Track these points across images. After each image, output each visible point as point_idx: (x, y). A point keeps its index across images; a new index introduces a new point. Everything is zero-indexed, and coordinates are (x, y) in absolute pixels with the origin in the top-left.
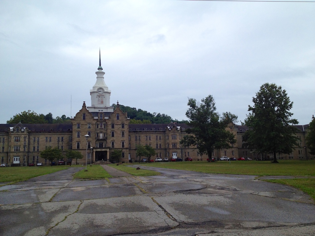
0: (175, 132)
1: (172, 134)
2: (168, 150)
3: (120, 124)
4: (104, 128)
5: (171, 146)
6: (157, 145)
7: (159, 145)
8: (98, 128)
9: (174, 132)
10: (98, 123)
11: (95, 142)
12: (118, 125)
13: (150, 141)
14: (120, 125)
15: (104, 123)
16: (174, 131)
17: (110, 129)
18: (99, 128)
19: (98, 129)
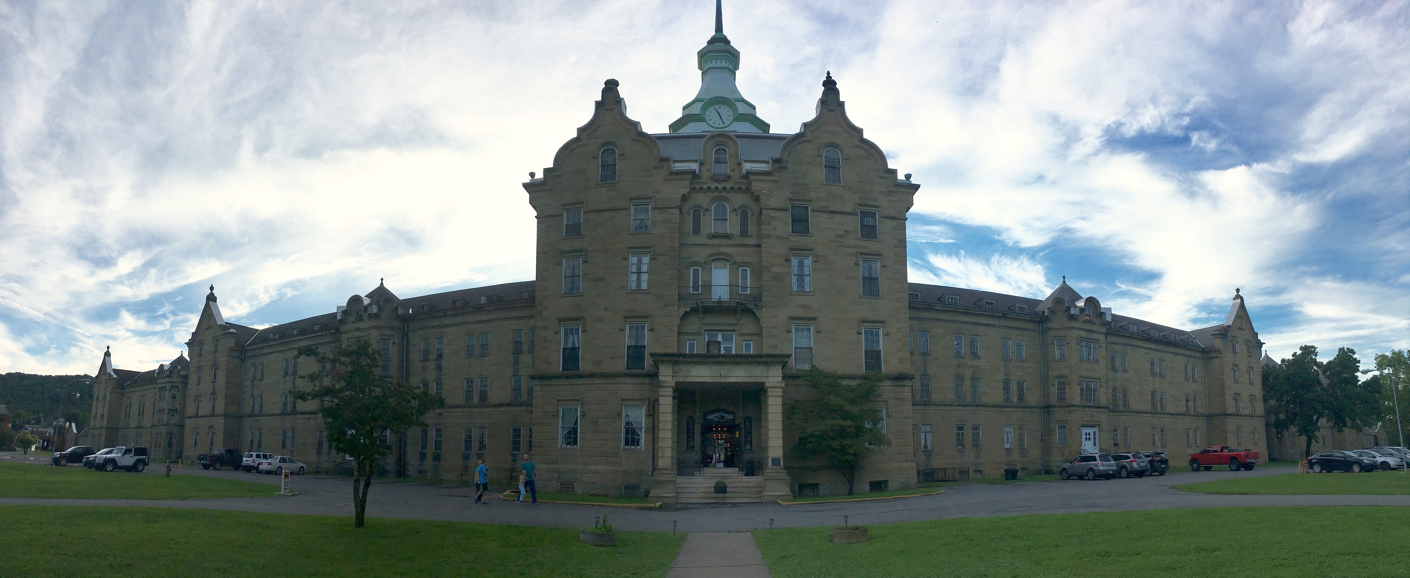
0: (1094, 328)
1: (1083, 334)
2: (1059, 414)
3: (849, 209)
4: (736, 231)
5: (1075, 395)
6: (1007, 383)
7: (1014, 387)
8: (696, 231)
9: (1089, 327)
10: (701, 200)
11: (676, 321)
12: (838, 218)
13: (977, 363)
14: (851, 218)
15: (740, 200)
16: (1090, 322)
17: (780, 238)
18: (704, 231)
19: (699, 240)
